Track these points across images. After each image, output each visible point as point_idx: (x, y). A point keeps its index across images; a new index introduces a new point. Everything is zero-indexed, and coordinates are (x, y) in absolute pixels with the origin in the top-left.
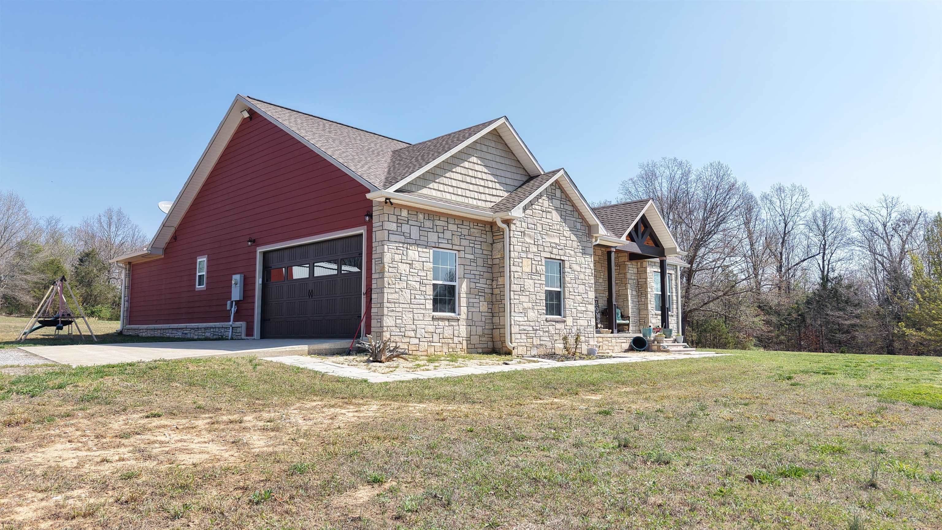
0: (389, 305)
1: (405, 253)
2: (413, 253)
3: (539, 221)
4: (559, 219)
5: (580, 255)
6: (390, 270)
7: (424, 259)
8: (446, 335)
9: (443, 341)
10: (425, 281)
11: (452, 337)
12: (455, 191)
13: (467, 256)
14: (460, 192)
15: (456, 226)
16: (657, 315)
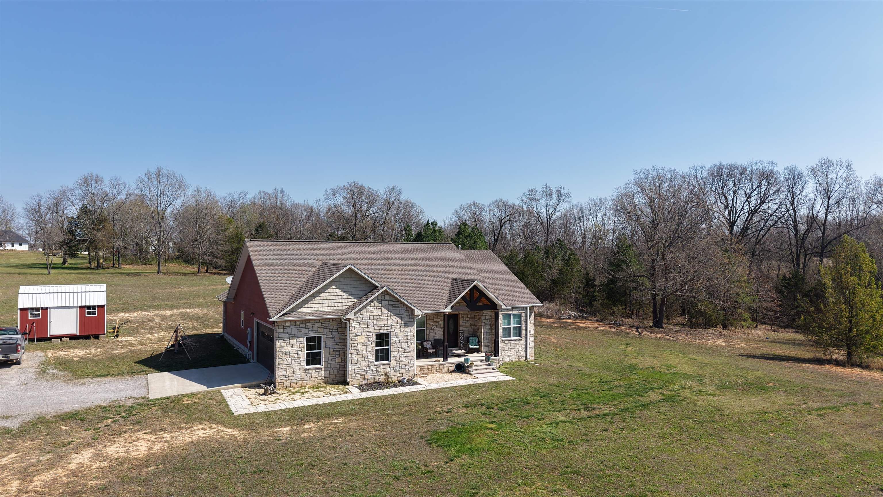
0: (279, 366)
1: (288, 342)
2: (293, 341)
3: (371, 315)
4: (387, 311)
6: (280, 350)
7: (300, 343)
8: (313, 376)
9: (312, 379)
10: (300, 353)
11: (317, 377)
12: (322, 305)
13: (327, 337)
14: (324, 305)
15: (320, 323)
16: (504, 341)
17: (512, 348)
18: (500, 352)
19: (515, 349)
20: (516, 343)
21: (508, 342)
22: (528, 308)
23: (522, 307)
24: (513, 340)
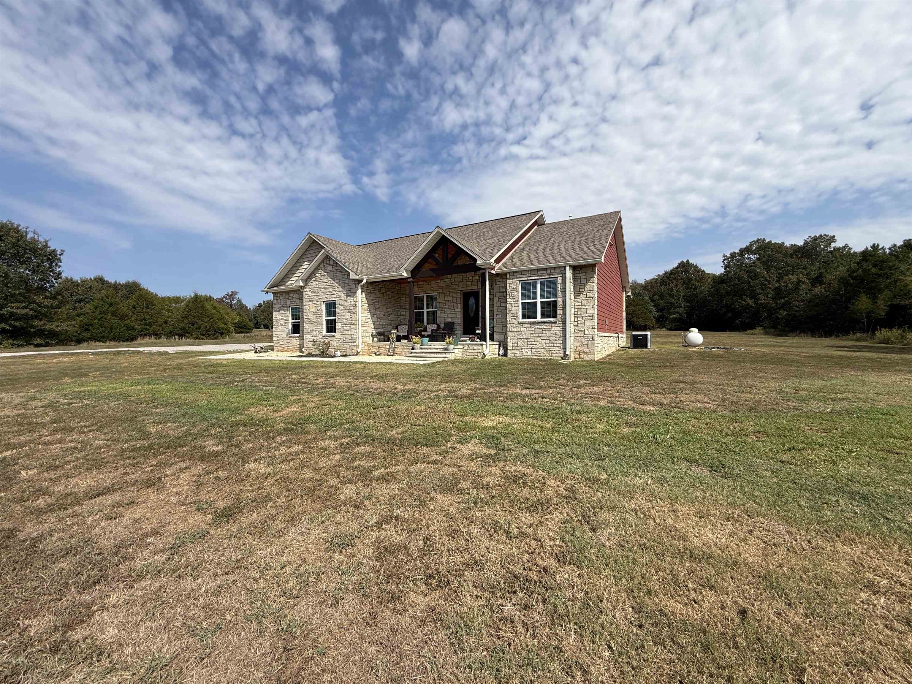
0: (275, 332)
4: (331, 277)
6: (275, 318)
16: (522, 323)
17: (537, 335)
18: (514, 341)
19: (542, 338)
20: (545, 327)
21: (529, 325)
22: (568, 268)
23: (555, 268)
24: (539, 323)
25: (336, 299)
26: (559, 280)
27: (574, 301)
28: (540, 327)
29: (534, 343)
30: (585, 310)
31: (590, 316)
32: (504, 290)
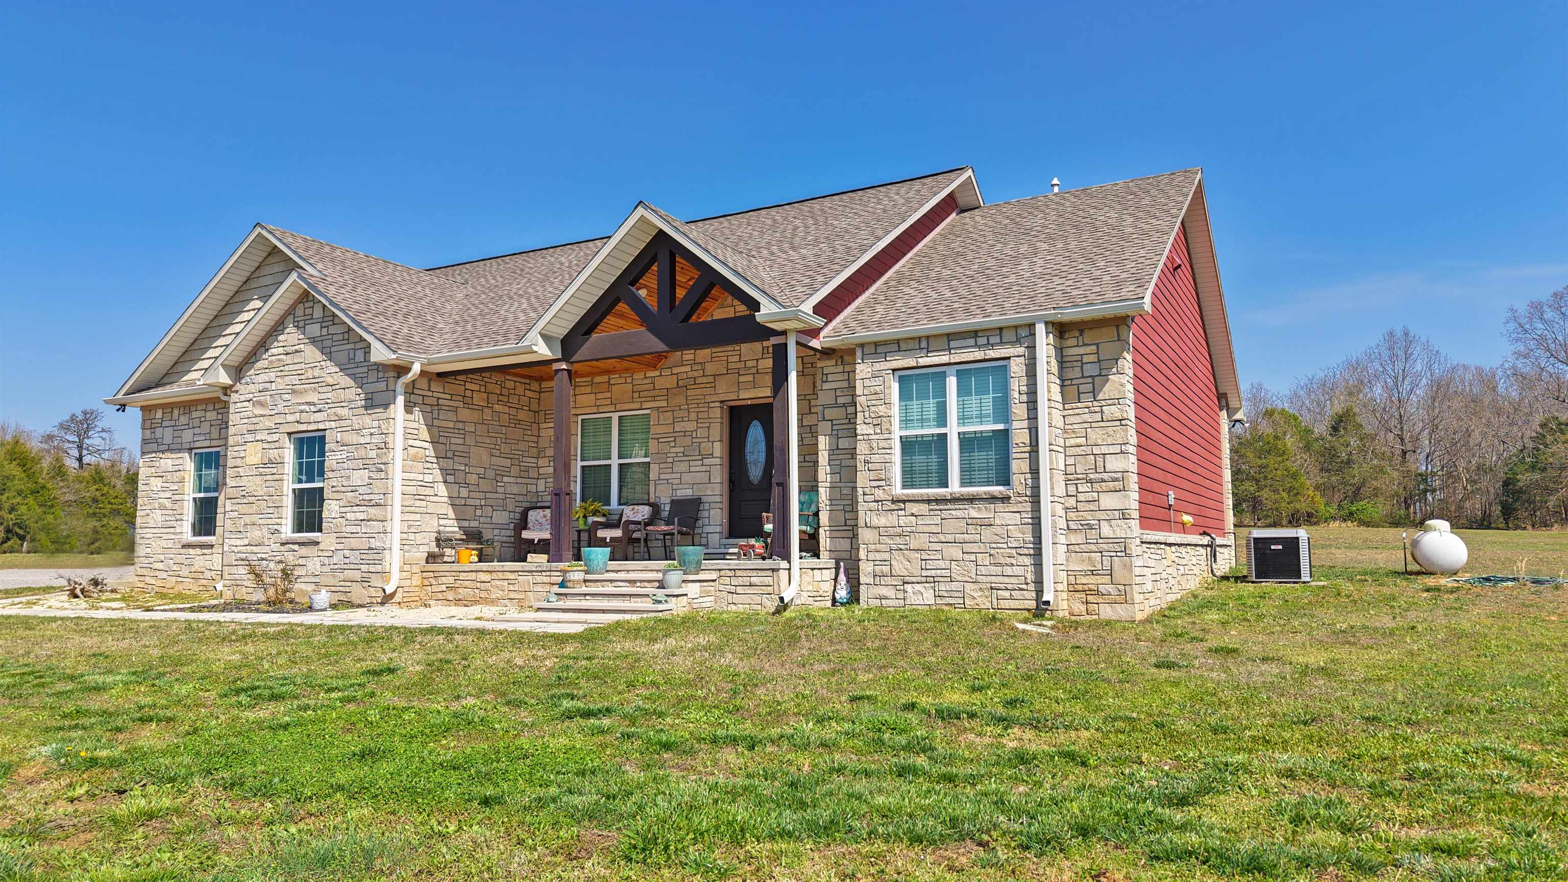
0: (140, 531)
2: (167, 461)
3: (279, 374)
4: (318, 356)
5: (363, 411)
6: (143, 487)
7: (177, 467)
8: (196, 566)
9: (193, 575)
10: (176, 497)
11: (203, 570)
16: (904, 502)
17: (950, 538)
18: (878, 556)
19: (967, 547)
20: (974, 513)
21: (924, 508)
22: (1040, 329)
23: (1001, 329)
24: (955, 500)
25: (327, 425)
26: (1017, 368)
27: (1065, 431)
28: (959, 514)
29: (941, 564)
30: (1100, 460)
31: (1115, 480)
32: (848, 399)
